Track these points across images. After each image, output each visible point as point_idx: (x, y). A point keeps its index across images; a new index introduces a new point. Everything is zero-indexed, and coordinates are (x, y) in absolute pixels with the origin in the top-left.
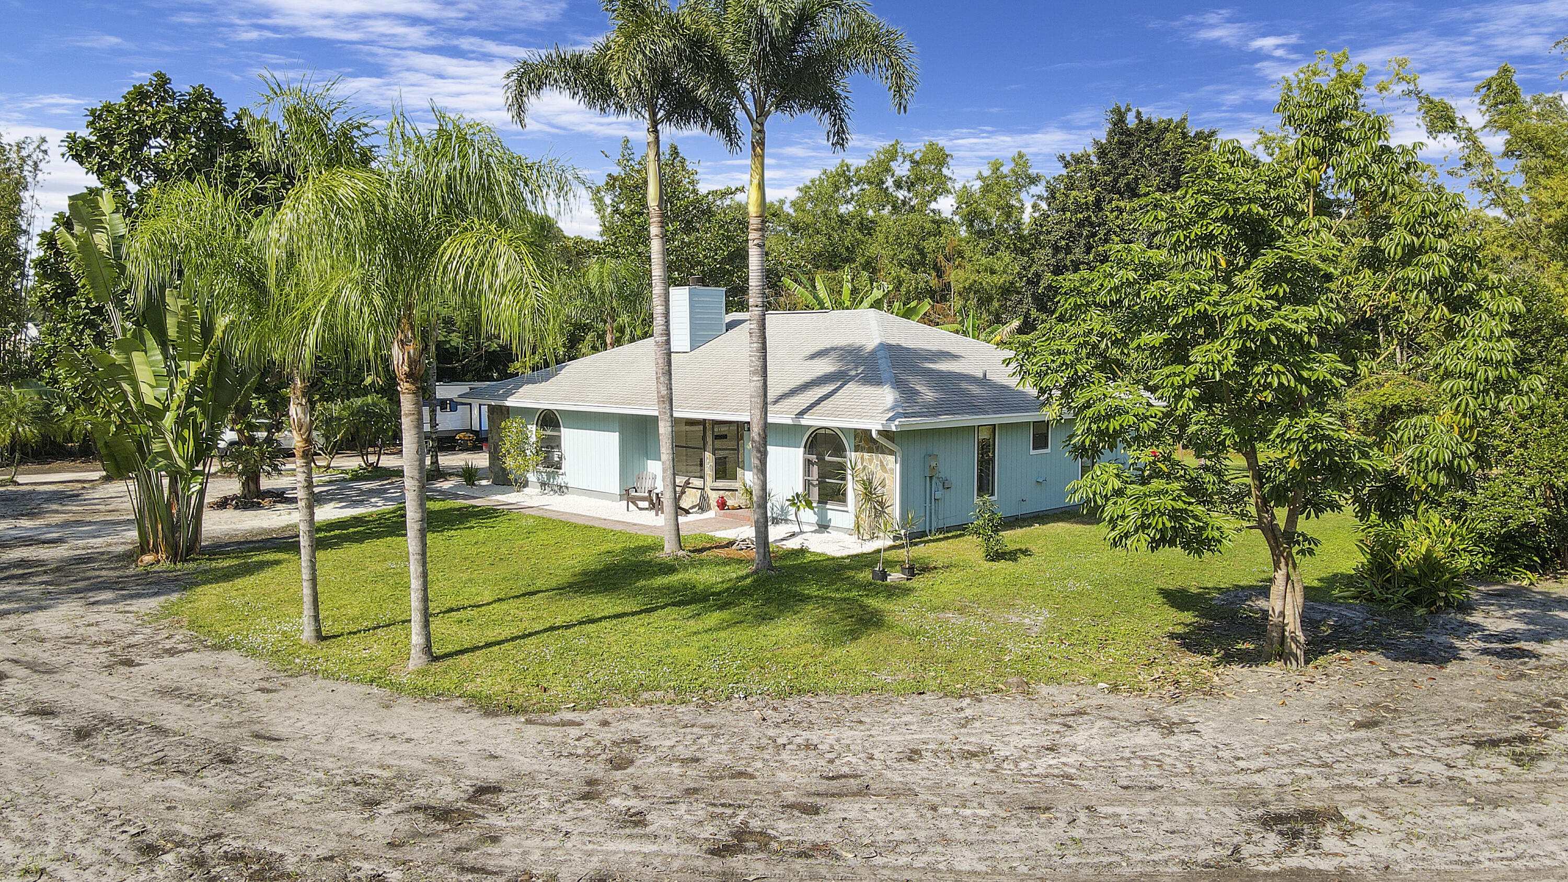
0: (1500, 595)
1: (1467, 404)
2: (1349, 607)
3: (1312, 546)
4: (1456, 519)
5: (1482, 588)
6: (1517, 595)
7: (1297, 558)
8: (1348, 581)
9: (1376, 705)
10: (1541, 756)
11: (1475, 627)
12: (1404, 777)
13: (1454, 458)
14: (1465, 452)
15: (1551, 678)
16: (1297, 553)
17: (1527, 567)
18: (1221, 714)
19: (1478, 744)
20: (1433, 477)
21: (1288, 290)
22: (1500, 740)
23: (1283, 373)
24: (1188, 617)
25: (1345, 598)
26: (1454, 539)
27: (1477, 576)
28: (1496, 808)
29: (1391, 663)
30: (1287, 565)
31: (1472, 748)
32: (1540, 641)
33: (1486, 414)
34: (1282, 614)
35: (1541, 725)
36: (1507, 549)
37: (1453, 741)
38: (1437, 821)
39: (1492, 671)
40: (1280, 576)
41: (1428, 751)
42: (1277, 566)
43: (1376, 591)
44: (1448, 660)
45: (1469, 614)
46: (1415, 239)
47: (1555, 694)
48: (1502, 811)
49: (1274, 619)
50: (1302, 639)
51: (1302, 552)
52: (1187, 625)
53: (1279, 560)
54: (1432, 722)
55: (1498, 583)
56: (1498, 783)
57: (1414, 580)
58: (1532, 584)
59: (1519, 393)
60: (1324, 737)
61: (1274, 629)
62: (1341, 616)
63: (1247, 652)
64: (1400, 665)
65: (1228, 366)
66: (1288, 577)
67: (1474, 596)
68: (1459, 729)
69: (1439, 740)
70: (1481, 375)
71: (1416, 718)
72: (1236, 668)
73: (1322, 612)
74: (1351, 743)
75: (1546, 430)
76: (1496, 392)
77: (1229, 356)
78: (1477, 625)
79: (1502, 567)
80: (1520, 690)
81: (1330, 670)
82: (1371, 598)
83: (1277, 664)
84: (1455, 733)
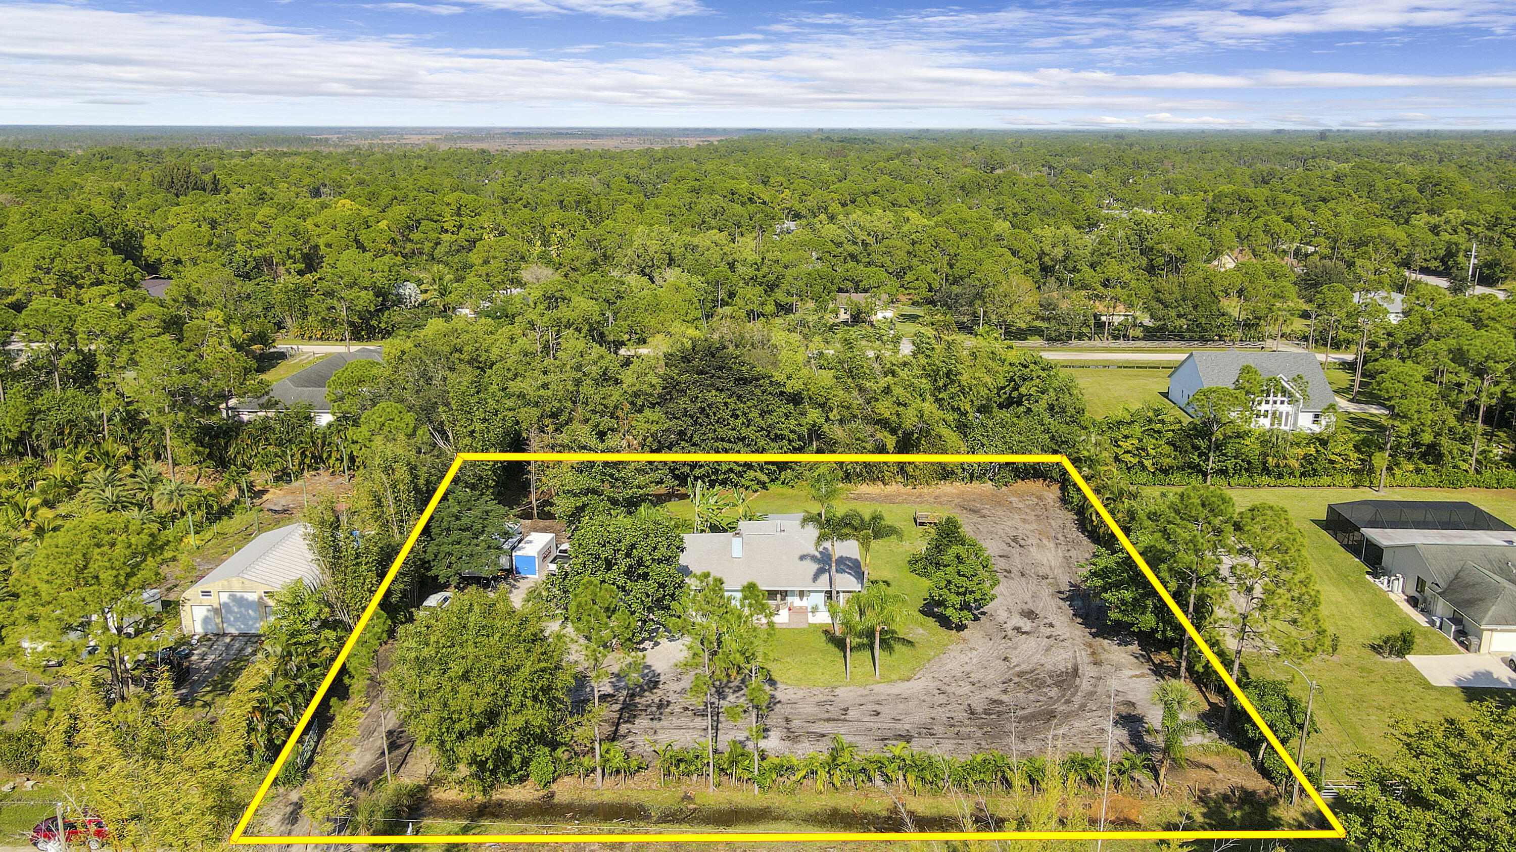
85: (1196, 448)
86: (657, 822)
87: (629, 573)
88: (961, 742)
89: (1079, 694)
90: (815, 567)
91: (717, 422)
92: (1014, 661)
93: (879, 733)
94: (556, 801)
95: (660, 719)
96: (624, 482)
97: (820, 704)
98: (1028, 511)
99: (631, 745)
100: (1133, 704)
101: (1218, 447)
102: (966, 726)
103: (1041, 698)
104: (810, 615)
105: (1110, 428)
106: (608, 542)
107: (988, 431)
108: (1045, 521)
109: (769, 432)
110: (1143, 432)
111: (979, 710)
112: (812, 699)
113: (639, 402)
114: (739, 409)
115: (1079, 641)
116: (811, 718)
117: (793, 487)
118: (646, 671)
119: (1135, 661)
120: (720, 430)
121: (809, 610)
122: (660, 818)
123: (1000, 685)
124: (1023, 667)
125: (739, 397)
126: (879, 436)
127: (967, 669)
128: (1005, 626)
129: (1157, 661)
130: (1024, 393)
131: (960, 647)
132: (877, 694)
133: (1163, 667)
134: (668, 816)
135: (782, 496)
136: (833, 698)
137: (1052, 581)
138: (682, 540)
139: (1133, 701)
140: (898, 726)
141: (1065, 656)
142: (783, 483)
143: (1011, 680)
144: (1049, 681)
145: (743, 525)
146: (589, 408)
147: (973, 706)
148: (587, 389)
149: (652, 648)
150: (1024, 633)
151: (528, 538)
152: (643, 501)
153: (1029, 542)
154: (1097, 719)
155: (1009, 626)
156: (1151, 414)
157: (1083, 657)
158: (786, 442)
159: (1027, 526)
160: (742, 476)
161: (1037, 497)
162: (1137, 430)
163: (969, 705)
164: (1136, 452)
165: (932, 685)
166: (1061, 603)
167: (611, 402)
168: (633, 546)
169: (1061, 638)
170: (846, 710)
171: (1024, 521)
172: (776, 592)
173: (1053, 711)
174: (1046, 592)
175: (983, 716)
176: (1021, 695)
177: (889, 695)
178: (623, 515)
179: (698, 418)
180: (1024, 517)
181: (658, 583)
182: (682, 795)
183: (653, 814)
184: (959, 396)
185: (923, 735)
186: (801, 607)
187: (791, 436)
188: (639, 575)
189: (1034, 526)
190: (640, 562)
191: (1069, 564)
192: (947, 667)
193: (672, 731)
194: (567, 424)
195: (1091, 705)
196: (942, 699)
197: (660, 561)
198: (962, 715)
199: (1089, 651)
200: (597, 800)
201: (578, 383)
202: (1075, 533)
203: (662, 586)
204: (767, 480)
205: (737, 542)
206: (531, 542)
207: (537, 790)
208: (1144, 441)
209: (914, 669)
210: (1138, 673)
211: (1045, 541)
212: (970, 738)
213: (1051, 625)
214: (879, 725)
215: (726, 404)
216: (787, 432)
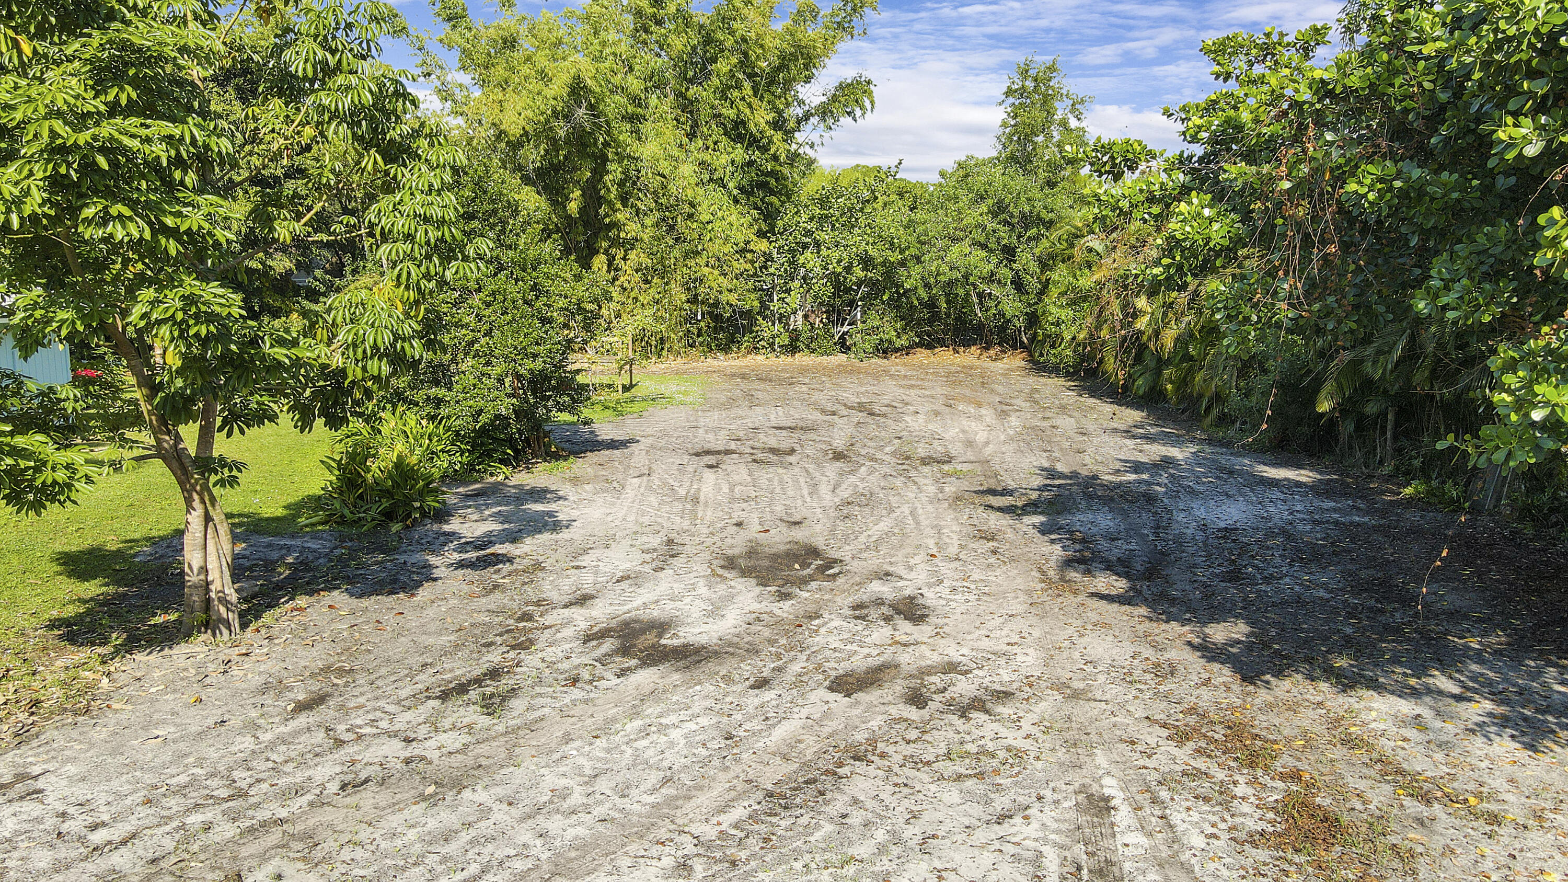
0: (478, 494)
1: (409, 273)
2: (315, 536)
3: (235, 473)
4: (432, 418)
5: (461, 490)
6: (493, 492)
7: (216, 491)
8: (314, 503)
9: (326, 669)
10: (514, 691)
11: (452, 536)
12: (349, 778)
13: (396, 340)
14: (408, 331)
15: (525, 583)
16: (215, 485)
17: (501, 461)
18: (92, 745)
19: (444, 696)
20: (373, 366)
21: (134, 96)
22: (469, 682)
23: (130, 219)
24: (93, 588)
25: (313, 525)
26: (431, 440)
27: (453, 478)
28: (459, 792)
29: (354, 602)
30: (203, 502)
31: (436, 703)
32: (514, 541)
33: (433, 284)
34: (204, 570)
35: (513, 647)
36: (483, 444)
37: (417, 699)
38: (383, 845)
39: (465, 588)
40: (196, 518)
41: (384, 724)
42: (189, 507)
43: (346, 512)
44: (419, 584)
45: (447, 522)
46: (329, 56)
47: (527, 604)
48: (467, 794)
49: (193, 578)
50: (233, 597)
51: (221, 483)
52: (85, 602)
53: (191, 496)
54: (393, 678)
55: (476, 481)
56: (465, 748)
57: (388, 493)
58: (507, 478)
59: (466, 259)
60: (247, 743)
61: (194, 591)
62: (303, 550)
63: (164, 627)
64: (365, 602)
65: (33, 205)
66: (208, 518)
67: (452, 500)
68: (425, 679)
69: (399, 703)
70: (420, 236)
71: (373, 677)
72: (140, 657)
73: (282, 547)
74: (284, 742)
75: (509, 317)
76: (440, 257)
77: (34, 190)
78: (454, 533)
79: (479, 464)
80: (492, 607)
81: (275, 632)
82: (342, 521)
83: (203, 637)
84: (420, 686)
98: (928, 377)
108: (977, 386)
137: (965, 467)
159: (914, 392)
161: (962, 367)
166: (997, 521)
171: (909, 386)
174: (924, 490)
180: (910, 383)
189: (938, 391)
211: (964, 408)
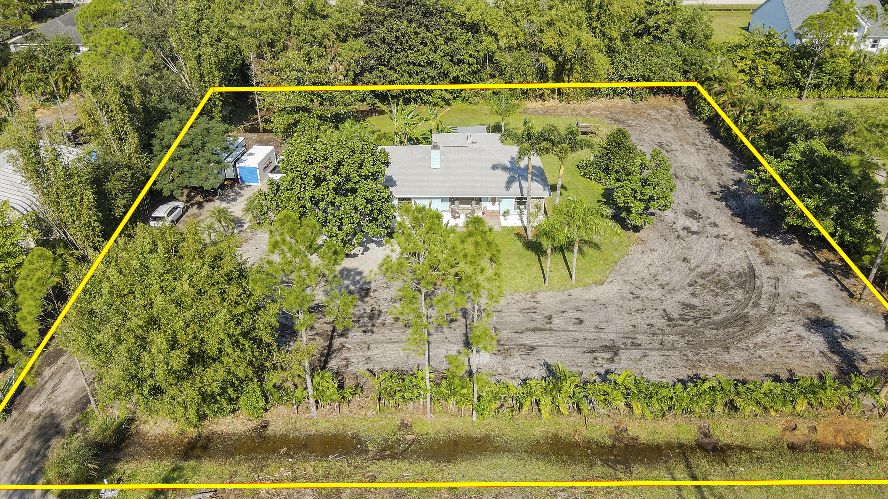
85: (799, 67)
86: (375, 459)
87: (338, 190)
88: (667, 353)
89: (764, 296)
90: (506, 176)
91: (409, 48)
92: (694, 262)
93: (585, 344)
94: (269, 432)
95: (372, 332)
96: (331, 101)
97: (524, 311)
98: (665, 121)
99: (344, 362)
100: (818, 307)
101: (819, 66)
102: (668, 335)
103: (730, 301)
104: (502, 218)
105: (728, 51)
106: (315, 159)
107: (630, 55)
108: (682, 129)
109: (453, 57)
110: (756, 54)
111: (676, 316)
112: (515, 306)
113: (343, 34)
114: (427, 38)
115: (745, 240)
116: (518, 328)
117: (471, 103)
118: (358, 278)
119: (801, 259)
120: (411, 55)
121: (501, 213)
122: (377, 453)
123: (688, 288)
124: (703, 268)
125: (427, 27)
126: (542, 60)
127: (654, 270)
128: (675, 226)
129: (823, 260)
130: (651, 25)
131: (640, 248)
132: (576, 300)
133: (830, 266)
134: (384, 450)
135: (463, 111)
136: (536, 305)
137: (703, 182)
138: (387, 155)
139: (817, 302)
140: (603, 336)
141: (738, 256)
142: (463, 100)
143: (696, 282)
144: (732, 283)
145: (436, 137)
146: (300, 38)
147: (669, 311)
148: (298, 21)
149: (362, 254)
150: (694, 233)
151: (250, 151)
152: (349, 117)
153: (674, 147)
154: (790, 324)
155: (678, 226)
156: (763, 39)
157: (755, 257)
158: (467, 66)
159: (667, 134)
160: (430, 95)
161: (669, 109)
162: (751, 52)
163: (664, 310)
164: (748, 71)
165: (626, 289)
166: (718, 203)
167: (319, 33)
168: (339, 164)
169: (728, 238)
170: (550, 317)
171: (664, 129)
172: (471, 199)
173: (745, 316)
174: (702, 193)
175: (681, 322)
176: (709, 298)
177: (587, 300)
178: (331, 130)
179: (393, 45)
180: (663, 126)
181: (366, 199)
182: (399, 423)
183: (370, 448)
184: (609, 24)
185: (629, 346)
186: (493, 211)
187: (471, 60)
188: (347, 191)
189: (673, 134)
190: (348, 179)
191: (713, 167)
192: (635, 269)
193: (385, 345)
194: (282, 51)
195: (779, 309)
196: (637, 304)
197: (366, 177)
198: (660, 323)
199: (758, 250)
200: (312, 430)
201: (290, 16)
202: (709, 140)
203: (369, 201)
204: (451, 98)
205: (435, 154)
206: (252, 154)
207: (251, 420)
208: (757, 61)
209: (605, 272)
210: (810, 273)
211: (687, 147)
212: (675, 349)
213: (715, 225)
214: (585, 335)
215: (416, 33)
216: (467, 57)
